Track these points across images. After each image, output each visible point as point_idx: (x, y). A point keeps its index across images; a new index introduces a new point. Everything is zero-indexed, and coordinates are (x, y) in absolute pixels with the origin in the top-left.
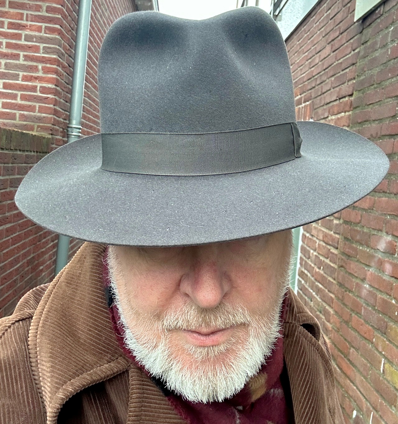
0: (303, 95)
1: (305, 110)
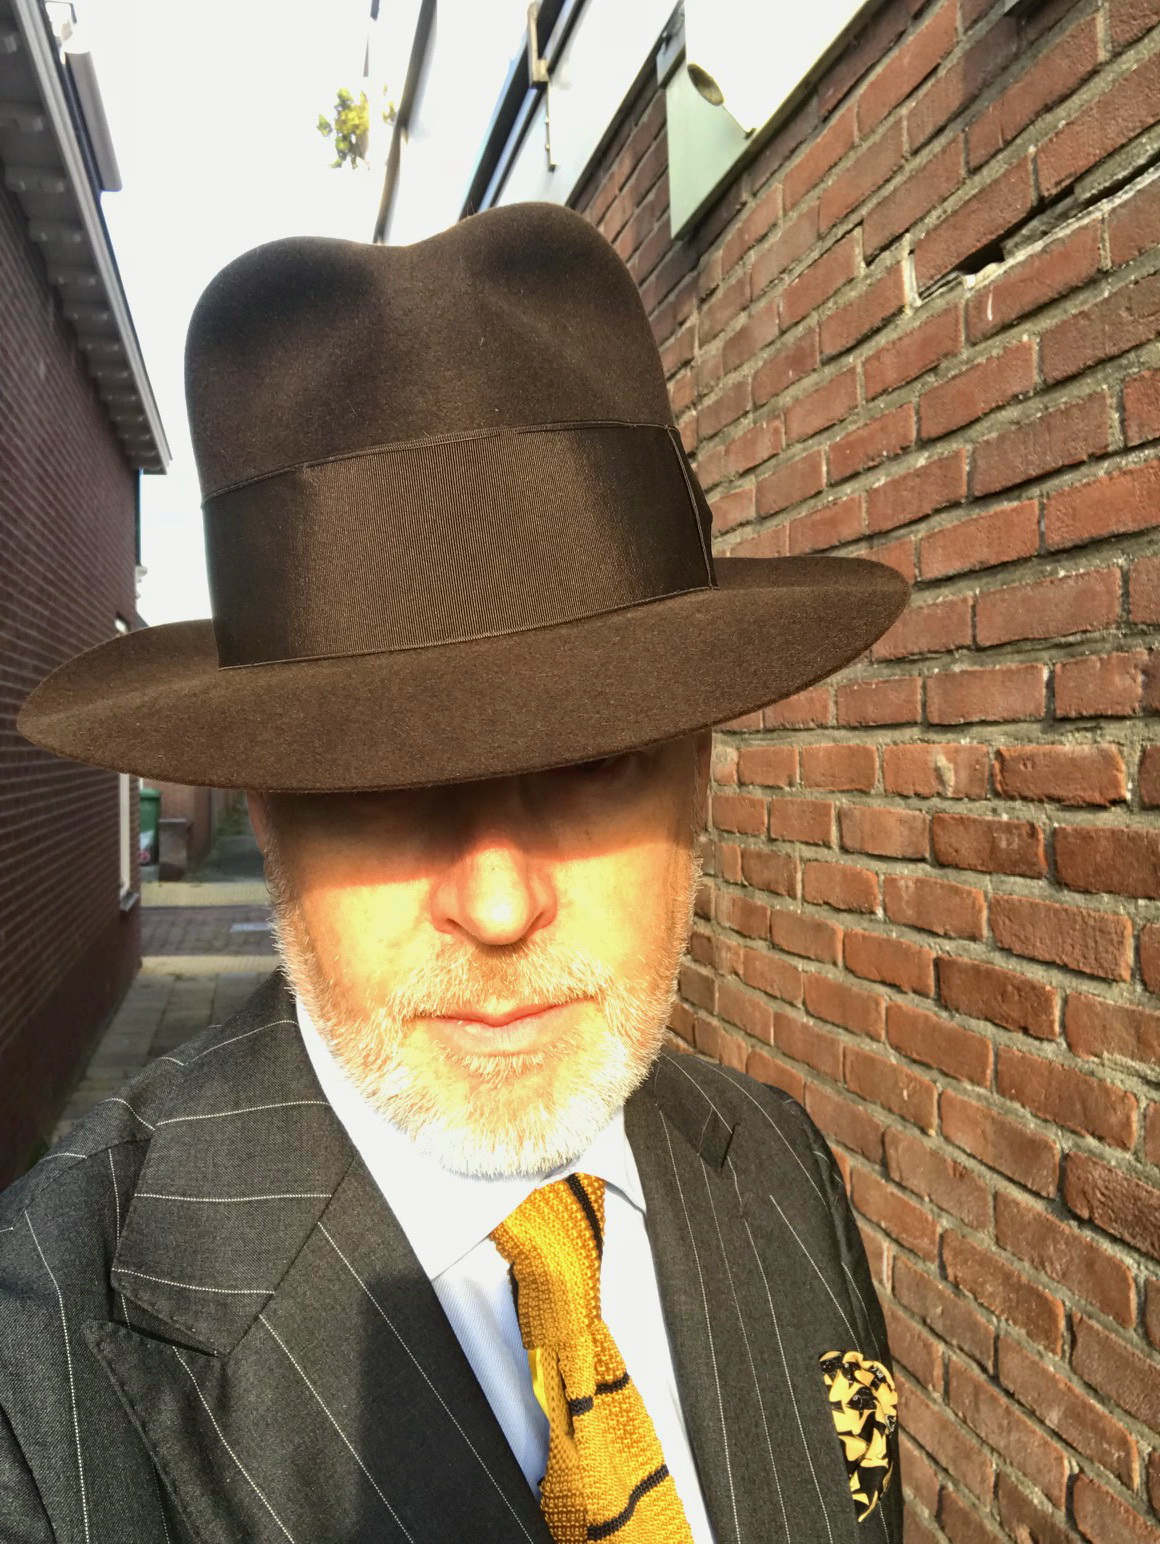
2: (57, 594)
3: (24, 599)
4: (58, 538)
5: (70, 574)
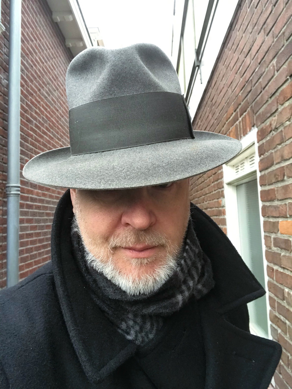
0: (238, 110)
1: (244, 122)
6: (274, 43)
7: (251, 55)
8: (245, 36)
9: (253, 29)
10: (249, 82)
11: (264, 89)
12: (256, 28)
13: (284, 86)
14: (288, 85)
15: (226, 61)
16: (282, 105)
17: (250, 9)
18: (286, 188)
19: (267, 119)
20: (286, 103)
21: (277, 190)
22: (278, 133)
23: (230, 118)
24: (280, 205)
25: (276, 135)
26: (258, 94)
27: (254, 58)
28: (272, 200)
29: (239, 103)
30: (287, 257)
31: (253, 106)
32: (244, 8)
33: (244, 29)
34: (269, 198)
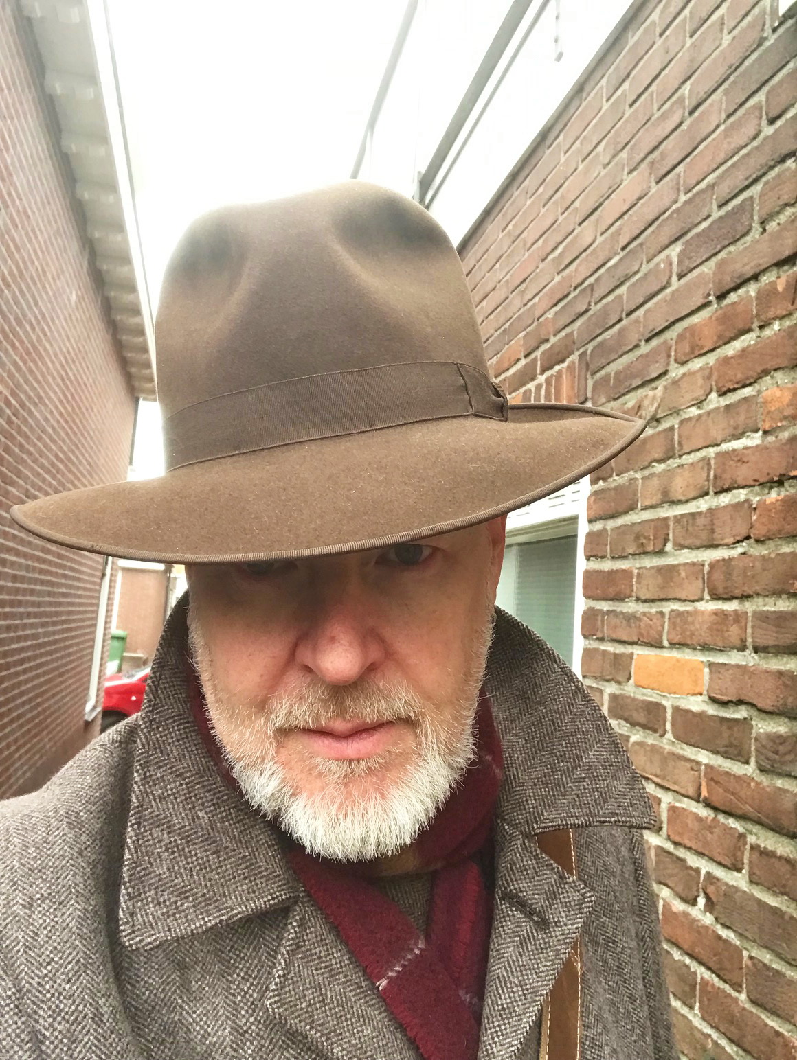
0: (538, 353)
1: (553, 389)
2: (65, 471)
3: (36, 467)
4: (71, 428)
5: (77, 458)
6: (678, 205)
7: (598, 220)
8: (587, 171)
9: (614, 156)
10: (585, 288)
11: (628, 315)
12: (624, 154)
13: (695, 319)
14: (711, 317)
15: (513, 223)
16: (684, 363)
17: (612, 104)
18: (668, 572)
19: (628, 392)
20: (695, 360)
21: (639, 574)
22: (659, 433)
23: (508, 369)
24: (644, 614)
25: (652, 436)
26: (611, 324)
27: (607, 230)
28: (619, 598)
29: (543, 337)
30: (648, 748)
31: (589, 352)
32: (594, 98)
33: (585, 152)
34: (612, 591)
